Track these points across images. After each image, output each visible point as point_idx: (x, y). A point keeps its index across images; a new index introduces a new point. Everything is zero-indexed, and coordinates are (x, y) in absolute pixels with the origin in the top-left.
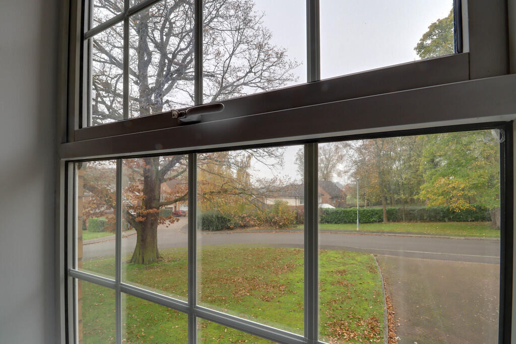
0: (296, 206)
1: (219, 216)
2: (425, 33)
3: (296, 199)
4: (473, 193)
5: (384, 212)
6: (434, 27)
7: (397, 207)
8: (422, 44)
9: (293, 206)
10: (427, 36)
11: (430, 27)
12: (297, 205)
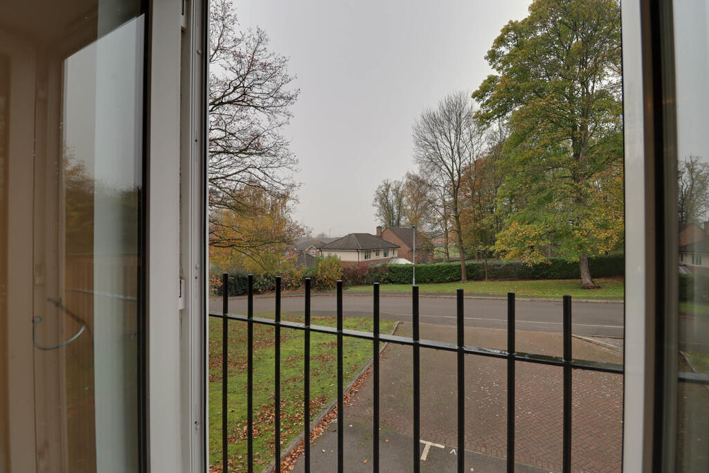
0: (359, 262)
1: (240, 276)
2: (496, 38)
3: (358, 252)
4: (546, 242)
5: (463, 268)
6: (506, 30)
7: (482, 262)
8: (493, 51)
9: (356, 262)
10: (501, 41)
11: (503, 30)
12: (360, 260)
